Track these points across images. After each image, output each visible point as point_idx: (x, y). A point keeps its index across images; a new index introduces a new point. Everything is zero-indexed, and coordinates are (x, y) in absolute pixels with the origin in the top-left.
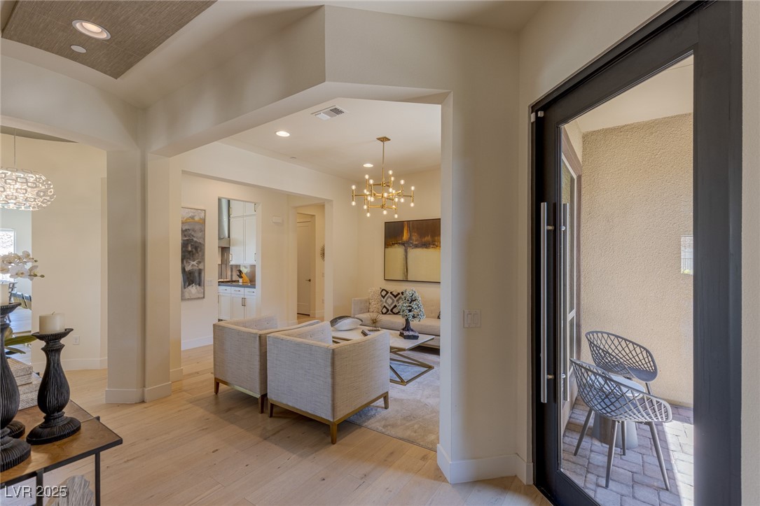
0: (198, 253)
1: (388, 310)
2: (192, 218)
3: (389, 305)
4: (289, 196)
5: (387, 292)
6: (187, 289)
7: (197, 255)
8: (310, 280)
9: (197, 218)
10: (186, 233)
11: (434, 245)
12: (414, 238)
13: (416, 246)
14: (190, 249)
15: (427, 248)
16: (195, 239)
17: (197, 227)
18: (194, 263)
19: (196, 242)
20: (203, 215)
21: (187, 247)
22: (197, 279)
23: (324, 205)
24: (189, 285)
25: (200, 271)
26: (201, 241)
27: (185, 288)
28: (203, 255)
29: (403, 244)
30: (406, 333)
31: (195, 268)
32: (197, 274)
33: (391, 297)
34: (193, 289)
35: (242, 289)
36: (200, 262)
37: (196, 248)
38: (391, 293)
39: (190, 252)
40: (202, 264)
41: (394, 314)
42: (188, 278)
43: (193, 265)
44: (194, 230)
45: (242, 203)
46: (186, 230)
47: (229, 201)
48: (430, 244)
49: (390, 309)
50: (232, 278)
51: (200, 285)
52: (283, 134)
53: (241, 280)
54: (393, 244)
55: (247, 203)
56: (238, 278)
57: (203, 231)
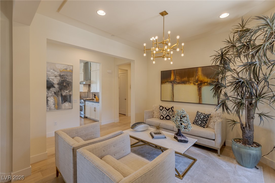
0: (69, 86)
1: (164, 118)
2: (66, 69)
3: (164, 115)
5: (163, 108)
6: (63, 104)
7: (68, 87)
8: (126, 99)
9: (68, 70)
10: (63, 77)
11: (189, 82)
12: (177, 79)
13: (179, 83)
14: (65, 84)
15: (185, 84)
16: (67, 80)
17: (68, 74)
18: (67, 91)
19: (68, 81)
20: (71, 68)
21: (64, 84)
22: (69, 99)
23: (131, 64)
24: (65, 102)
25: (70, 96)
26: (70, 81)
27: (62, 104)
28: (72, 88)
29: (171, 82)
30: (179, 138)
31: (67, 94)
32: (68, 97)
33: (165, 110)
34: (67, 104)
35: (94, 103)
36: (70, 91)
37: (68, 84)
38: (165, 108)
39: (65, 86)
40: (71, 92)
41: (167, 119)
42: (64, 99)
43: (66, 93)
44: (67, 75)
46: (63, 75)
48: (186, 82)
49: (165, 117)
50: (92, 98)
51: (70, 102)
53: (95, 99)
54: (166, 82)
56: (93, 98)
57: (71, 76)
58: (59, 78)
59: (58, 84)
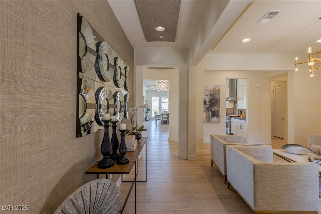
0: (217, 103)
2: (215, 89)
4: (265, 73)
7: (217, 104)
8: (284, 119)
9: (217, 89)
10: (212, 95)
14: (214, 102)
16: (216, 98)
17: (217, 93)
18: (216, 108)
19: (216, 99)
20: (219, 87)
21: (213, 101)
22: (217, 114)
23: (288, 74)
24: (214, 117)
25: (218, 111)
26: (218, 98)
27: (212, 118)
28: (219, 104)
31: (216, 110)
32: (216, 112)
34: (215, 119)
35: (240, 120)
36: (218, 108)
37: (216, 102)
39: (214, 103)
40: (219, 108)
42: (213, 114)
43: (215, 109)
44: (215, 94)
45: (242, 79)
46: (212, 94)
47: (237, 80)
50: (238, 115)
51: (218, 117)
52: (246, 40)
53: (241, 116)
55: (244, 79)
56: (240, 115)
57: (219, 94)
58: (209, 96)
59: (209, 102)
